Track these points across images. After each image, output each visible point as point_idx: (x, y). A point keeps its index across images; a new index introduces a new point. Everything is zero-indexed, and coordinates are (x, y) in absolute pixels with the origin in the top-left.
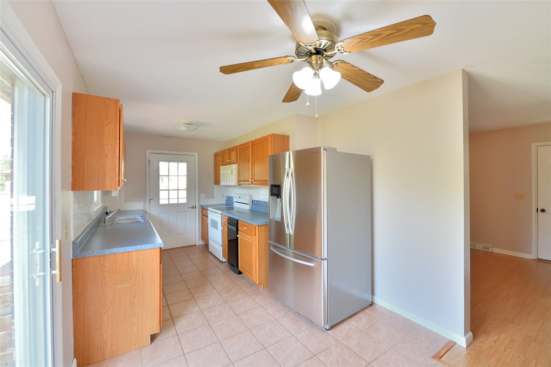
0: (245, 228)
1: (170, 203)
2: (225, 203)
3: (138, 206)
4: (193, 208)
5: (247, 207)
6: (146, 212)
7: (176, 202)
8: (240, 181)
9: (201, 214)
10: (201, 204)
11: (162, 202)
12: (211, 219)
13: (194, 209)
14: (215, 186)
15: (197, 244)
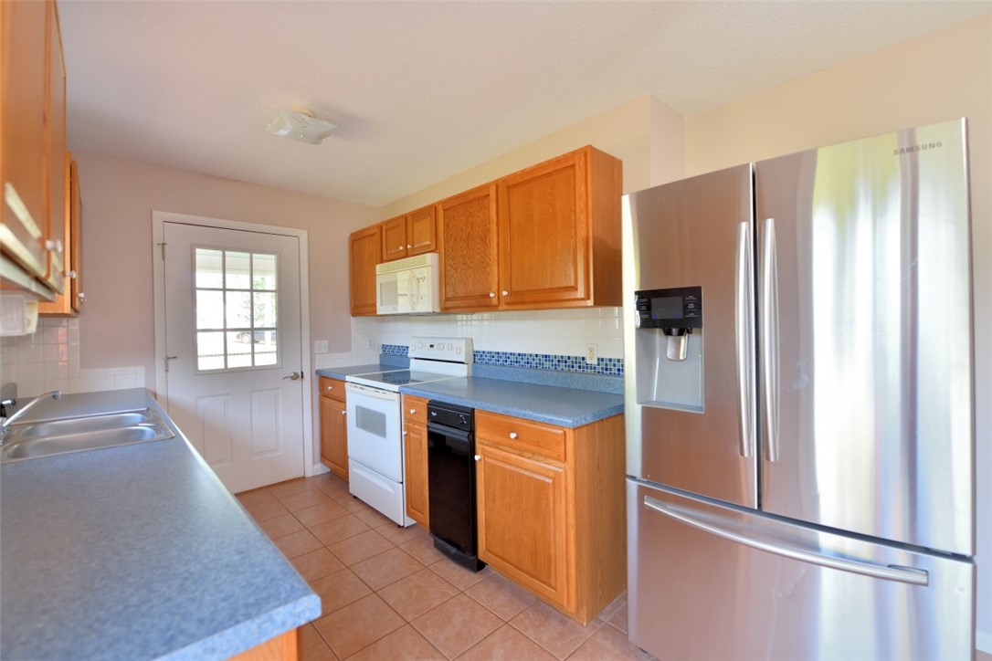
0: (513, 435)
1: (229, 366)
2: (378, 362)
3: (127, 378)
4: (295, 377)
5: (462, 371)
6: (155, 395)
7: (249, 364)
8: (447, 300)
9: (317, 394)
10: (317, 369)
11: (204, 364)
12: (358, 408)
13: (299, 381)
14: (353, 319)
15: (309, 474)
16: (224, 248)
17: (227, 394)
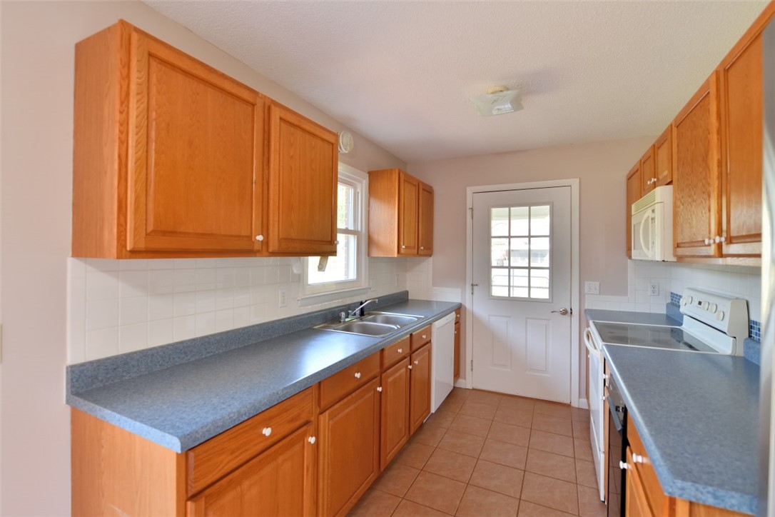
1: (512, 295)
2: (664, 311)
7: (526, 295)
8: (678, 245)
10: (586, 307)
13: (567, 318)
15: (573, 403)
16: (509, 205)
17: (510, 317)
